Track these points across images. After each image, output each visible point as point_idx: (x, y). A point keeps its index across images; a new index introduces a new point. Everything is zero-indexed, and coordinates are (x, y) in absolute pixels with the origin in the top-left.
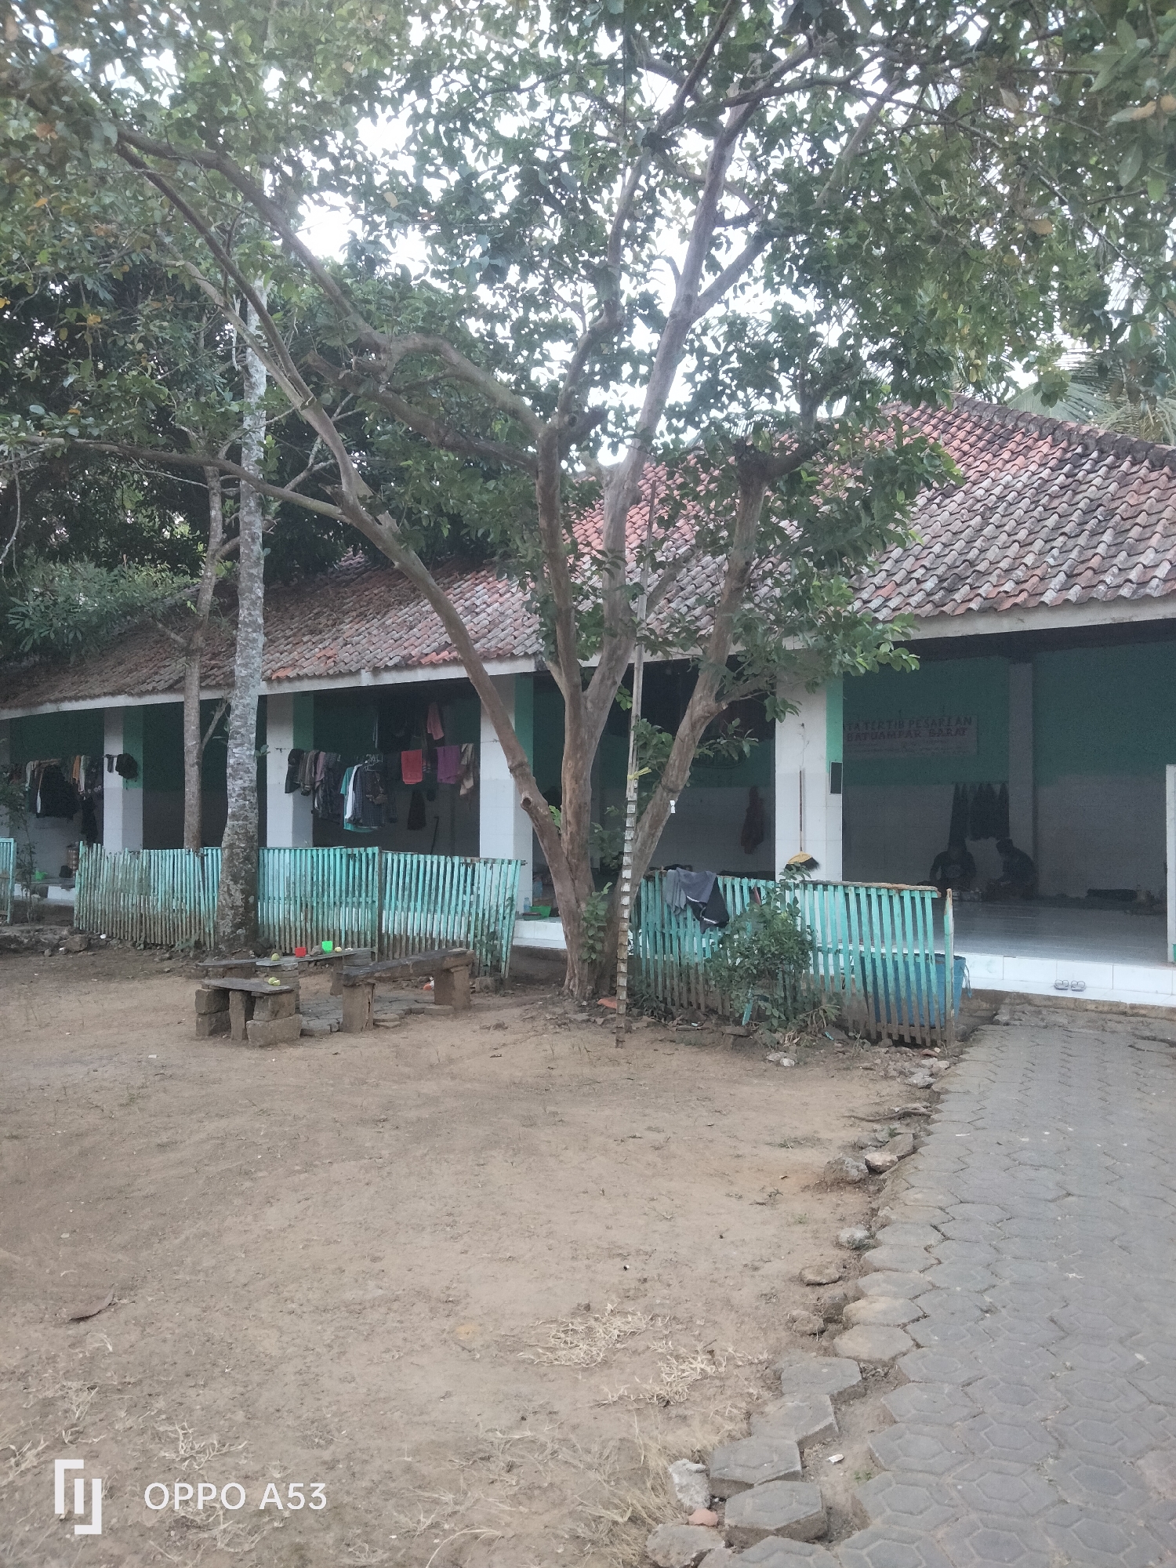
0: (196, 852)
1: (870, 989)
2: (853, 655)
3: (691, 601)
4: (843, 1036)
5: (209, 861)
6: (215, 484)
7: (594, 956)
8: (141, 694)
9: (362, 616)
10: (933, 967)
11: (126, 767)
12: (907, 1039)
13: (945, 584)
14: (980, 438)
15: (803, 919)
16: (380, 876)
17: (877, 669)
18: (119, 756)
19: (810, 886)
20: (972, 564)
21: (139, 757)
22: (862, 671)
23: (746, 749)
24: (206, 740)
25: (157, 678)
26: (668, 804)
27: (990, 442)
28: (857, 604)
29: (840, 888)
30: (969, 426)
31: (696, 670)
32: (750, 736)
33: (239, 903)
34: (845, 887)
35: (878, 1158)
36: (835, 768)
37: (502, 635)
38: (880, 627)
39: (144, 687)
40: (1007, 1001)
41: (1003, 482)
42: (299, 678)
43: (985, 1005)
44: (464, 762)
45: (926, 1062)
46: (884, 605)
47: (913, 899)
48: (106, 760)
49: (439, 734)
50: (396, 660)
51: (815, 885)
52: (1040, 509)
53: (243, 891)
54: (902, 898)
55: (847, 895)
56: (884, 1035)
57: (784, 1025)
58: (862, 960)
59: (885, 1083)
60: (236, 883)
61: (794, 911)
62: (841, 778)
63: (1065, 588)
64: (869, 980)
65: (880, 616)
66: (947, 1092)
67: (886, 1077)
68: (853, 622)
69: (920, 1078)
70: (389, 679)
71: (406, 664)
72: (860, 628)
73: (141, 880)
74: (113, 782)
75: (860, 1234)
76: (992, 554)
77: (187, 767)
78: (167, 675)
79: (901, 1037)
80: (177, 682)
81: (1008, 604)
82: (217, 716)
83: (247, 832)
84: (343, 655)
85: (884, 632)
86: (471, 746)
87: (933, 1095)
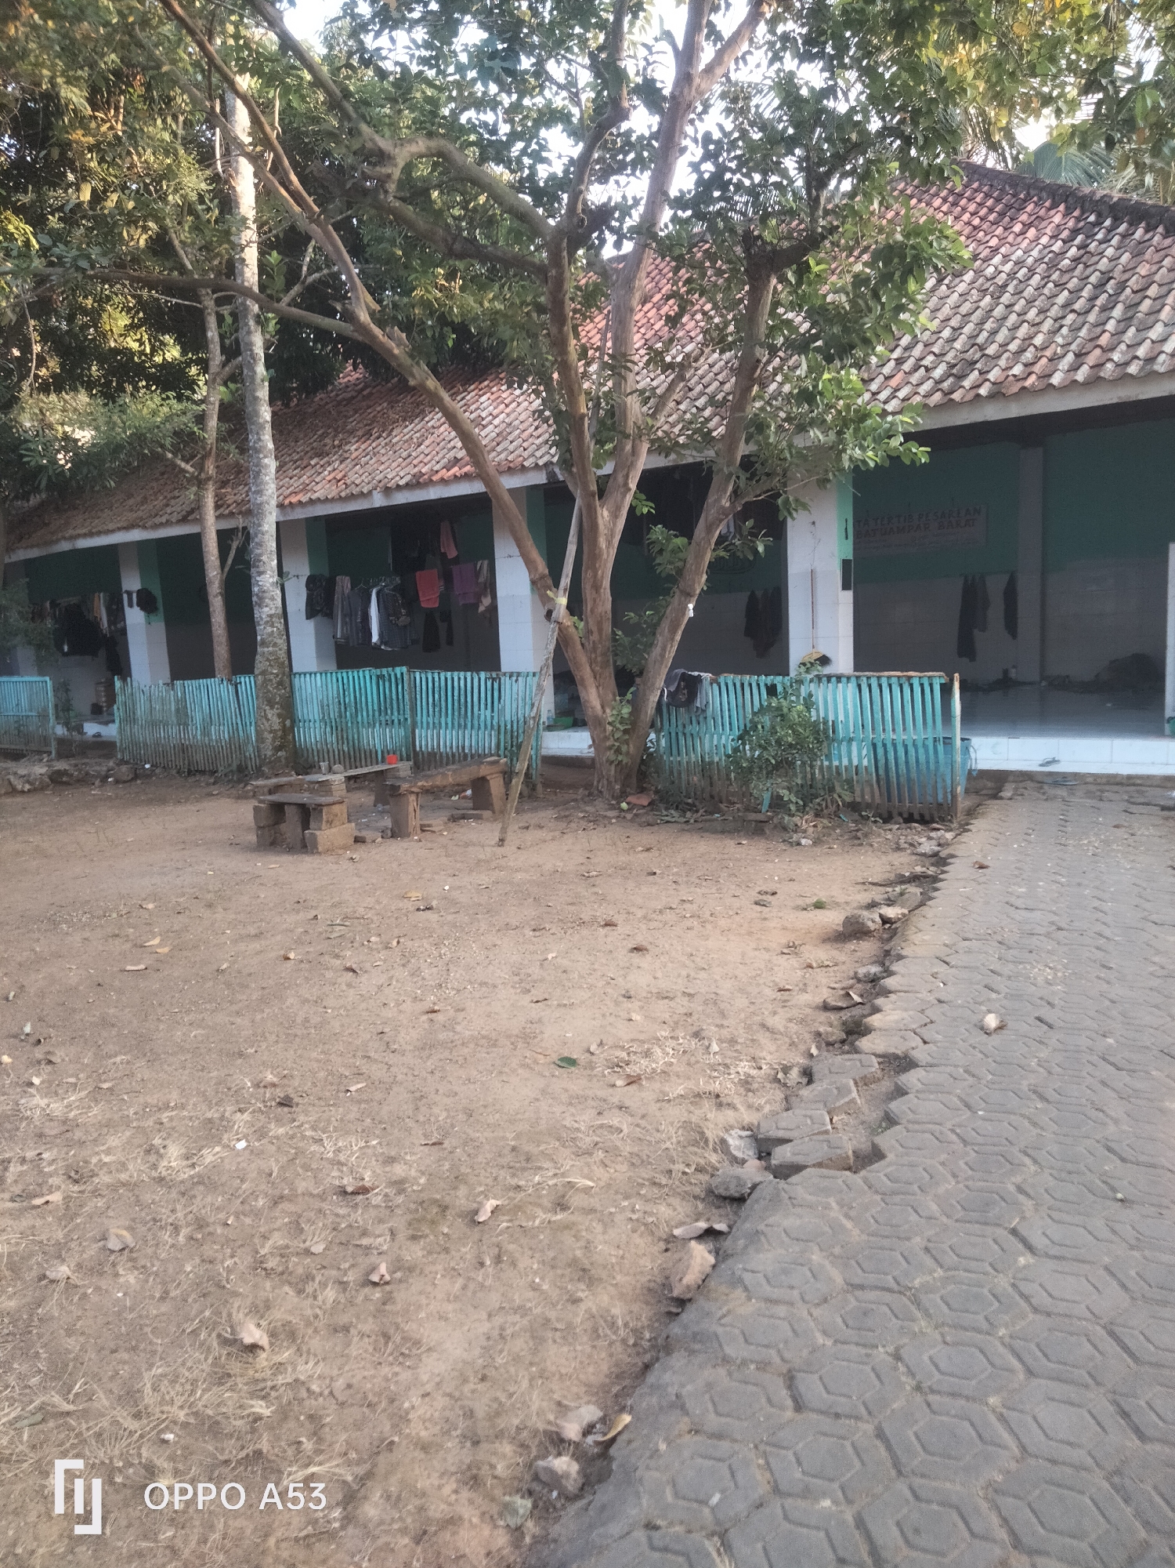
0: (230, 680)
1: (881, 772)
2: (863, 448)
3: (700, 403)
4: (856, 816)
5: (242, 689)
6: (209, 303)
7: (620, 758)
8: (156, 527)
9: (368, 434)
10: (941, 748)
11: (146, 602)
12: (917, 816)
13: (954, 371)
14: (991, 210)
15: (817, 710)
16: (410, 693)
17: (887, 464)
18: (138, 592)
19: (825, 679)
20: (982, 348)
21: (157, 591)
22: (872, 464)
23: (761, 549)
24: (227, 569)
25: (169, 510)
26: (686, 607)
27: (1002, 214)
28: (867, 396)
29: (853, 680)
30: (979, 198)
31: (710, 471)
32: (764, 535)
33: (277, 727)
34: (858, 678)
35: (891, 912)
36: (846, 564)
37: (511, 448)
38: (890, 418)
39: (158, 520)
40: (1011, 778)
41: (1014, 258)
42: (311, 502)
43: (990, 784)
44: (481, 580)
45: (933, 834)
46: (893, 396)
47: (922, 685)
48: (125, 596)
49: (452, 553)
50: (408, 478)
51: (829, 678)
52: (1051, 285)
53: (279, 716)
54: (911, 686)
55: (859, 686)
56: (895, 813)
57: (802, 810)
58: (874, 746)
59: (896, 855)
60: (272, 708)
61: (809, 703)
62: (853, 575)
63: (1074, 368)
64: (882, 762)
65: (889, 408)
66: (953, 856)
67: (898, 849)
68: (863, 416)
69: (927, 847)
70: (401, 498)
71: (417, 483)
72: (869, 422)
73: (178, 710)
74: (134, 616)
75: (875, 969)
76: (1000, 337)
77: (211, 598)
78: (178, 508)
79: (911, 815)
80: (190, 513)
81: (1015, 389)
82: (235, 545)
83: (278, 659)
84: (352, 477)
85: (892, 424)
86: (486, 562)
87: (940, 861)
